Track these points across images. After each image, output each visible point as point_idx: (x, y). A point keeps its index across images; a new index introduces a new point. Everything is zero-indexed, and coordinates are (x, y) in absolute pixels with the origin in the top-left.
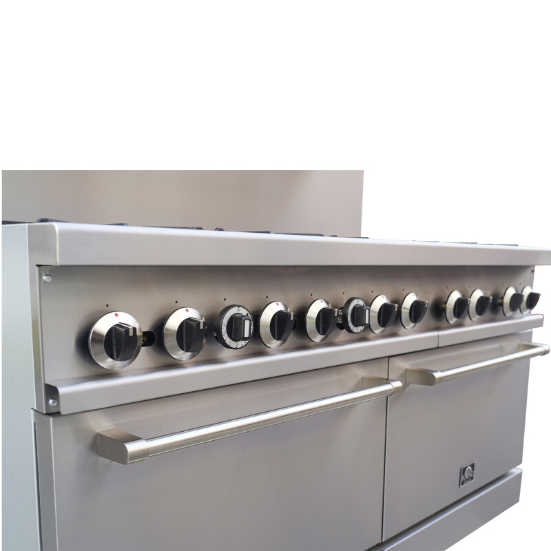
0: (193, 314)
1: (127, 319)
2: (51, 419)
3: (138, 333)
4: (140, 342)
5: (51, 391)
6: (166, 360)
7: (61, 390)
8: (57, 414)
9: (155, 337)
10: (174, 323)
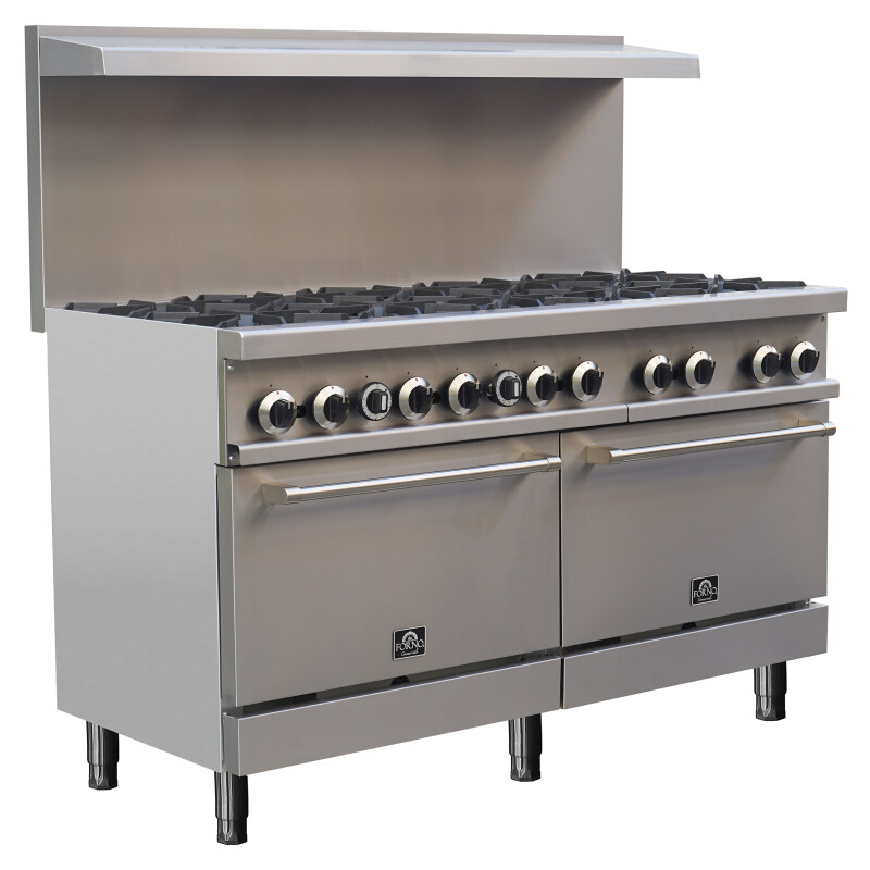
0: (339, 391)
1: (286, 396)
2: (232, 470)
3: (295, 407)
4: (295, 414)
5: (233, 449)
6: (316, 429)
7: (241, 448)
8: (237, 467)
9: (306, 410)
10: (321, 399)
